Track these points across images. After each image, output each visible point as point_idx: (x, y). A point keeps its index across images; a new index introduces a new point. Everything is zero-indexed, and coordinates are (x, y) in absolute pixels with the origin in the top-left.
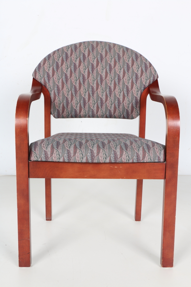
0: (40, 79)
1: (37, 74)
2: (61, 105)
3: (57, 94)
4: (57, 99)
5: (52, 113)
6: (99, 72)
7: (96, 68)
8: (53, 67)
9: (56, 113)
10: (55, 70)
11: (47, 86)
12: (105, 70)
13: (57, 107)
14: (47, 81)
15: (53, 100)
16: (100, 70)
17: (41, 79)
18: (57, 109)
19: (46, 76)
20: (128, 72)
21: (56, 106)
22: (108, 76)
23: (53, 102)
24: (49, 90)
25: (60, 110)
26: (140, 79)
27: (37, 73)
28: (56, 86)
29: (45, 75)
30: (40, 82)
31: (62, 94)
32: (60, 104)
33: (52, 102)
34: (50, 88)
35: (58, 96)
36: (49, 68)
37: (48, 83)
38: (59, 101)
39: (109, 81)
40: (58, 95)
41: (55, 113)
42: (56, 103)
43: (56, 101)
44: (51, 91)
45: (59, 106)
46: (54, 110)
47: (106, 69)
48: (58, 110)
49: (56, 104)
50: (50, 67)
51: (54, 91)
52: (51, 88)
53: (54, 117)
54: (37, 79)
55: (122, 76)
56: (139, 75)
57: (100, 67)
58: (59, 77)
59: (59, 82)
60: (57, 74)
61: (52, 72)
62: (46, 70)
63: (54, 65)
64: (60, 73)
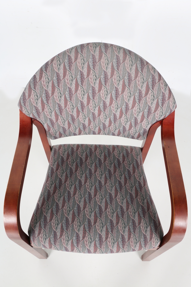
6: (102, 97)
7: (98, 93)
8: (42, 98)
12: (109, 96)
16: (104, 95)
17: (29, 115)
20: (139, 102)
22: (113, 103)
26: (153, 114)
32: (56, 133)
35: (52, 127)
39: (114, 109)
47: (111, 95)
50: (37, 99)
55: (131, 106)
56: (153, 109)
57: (104, 91)
58: (51, 110)
59: (52, 115)
60: (48, 106)
61: (41, 105)
62: (34, 104)
63: (42, 95)
64: (52, 105)
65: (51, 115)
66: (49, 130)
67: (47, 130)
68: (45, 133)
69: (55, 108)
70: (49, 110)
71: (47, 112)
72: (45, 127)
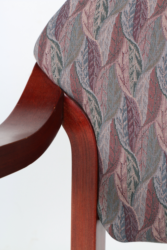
0: (56, 73)
1: (47, 50)
2: (143, 190)
3: (124, 140)
4: (122, 160)
5: (104, 218)
8: (119, 18)
9: (117, 221)
10: (127, 30)
11: (85, 102)
13: (122, 198)
14: (84, 80)
15: (107, 162)
17: (59, 71)
18: (124, 206)
19: (80, 57)
21: (120, 194)
23: (108, 171)
24: (94, 118)
25: (137, 210)
27: (49, 43)
28: (122, 104)
29: (77, 55)
30: (55, 81)
31: (146, 141)
32: (136, 185)
33: (104, 171)
34: (95, 113)
35: (128, 148)
36: (99, 21)
37: (89, 89)
38: (133, 173)
40: (131, 147)
41: (113, 219)
42: (121, 181)
43: (118, 170)
44: (100, 125)
45: (133, 195)
46: (108, 207)
48: (126, 210)
49: (117, 181)
50: (103, 19)
51: (113, 126)
52: (99, 113)
53: (112, 235)
54: (45, 70)
58: (140, 63)
59: (138, 86)
60: (132, 47)
61: (110, 38)
62: (87, 33)
63: (122, 8)
64: (148, 47)
65: (135, 84)
66: (113, 164)
67: (105, 167)
68: (94, 187)
69: (157, 60)
70: (135, 62)
71: (123, 70)
72: (99, 148)
